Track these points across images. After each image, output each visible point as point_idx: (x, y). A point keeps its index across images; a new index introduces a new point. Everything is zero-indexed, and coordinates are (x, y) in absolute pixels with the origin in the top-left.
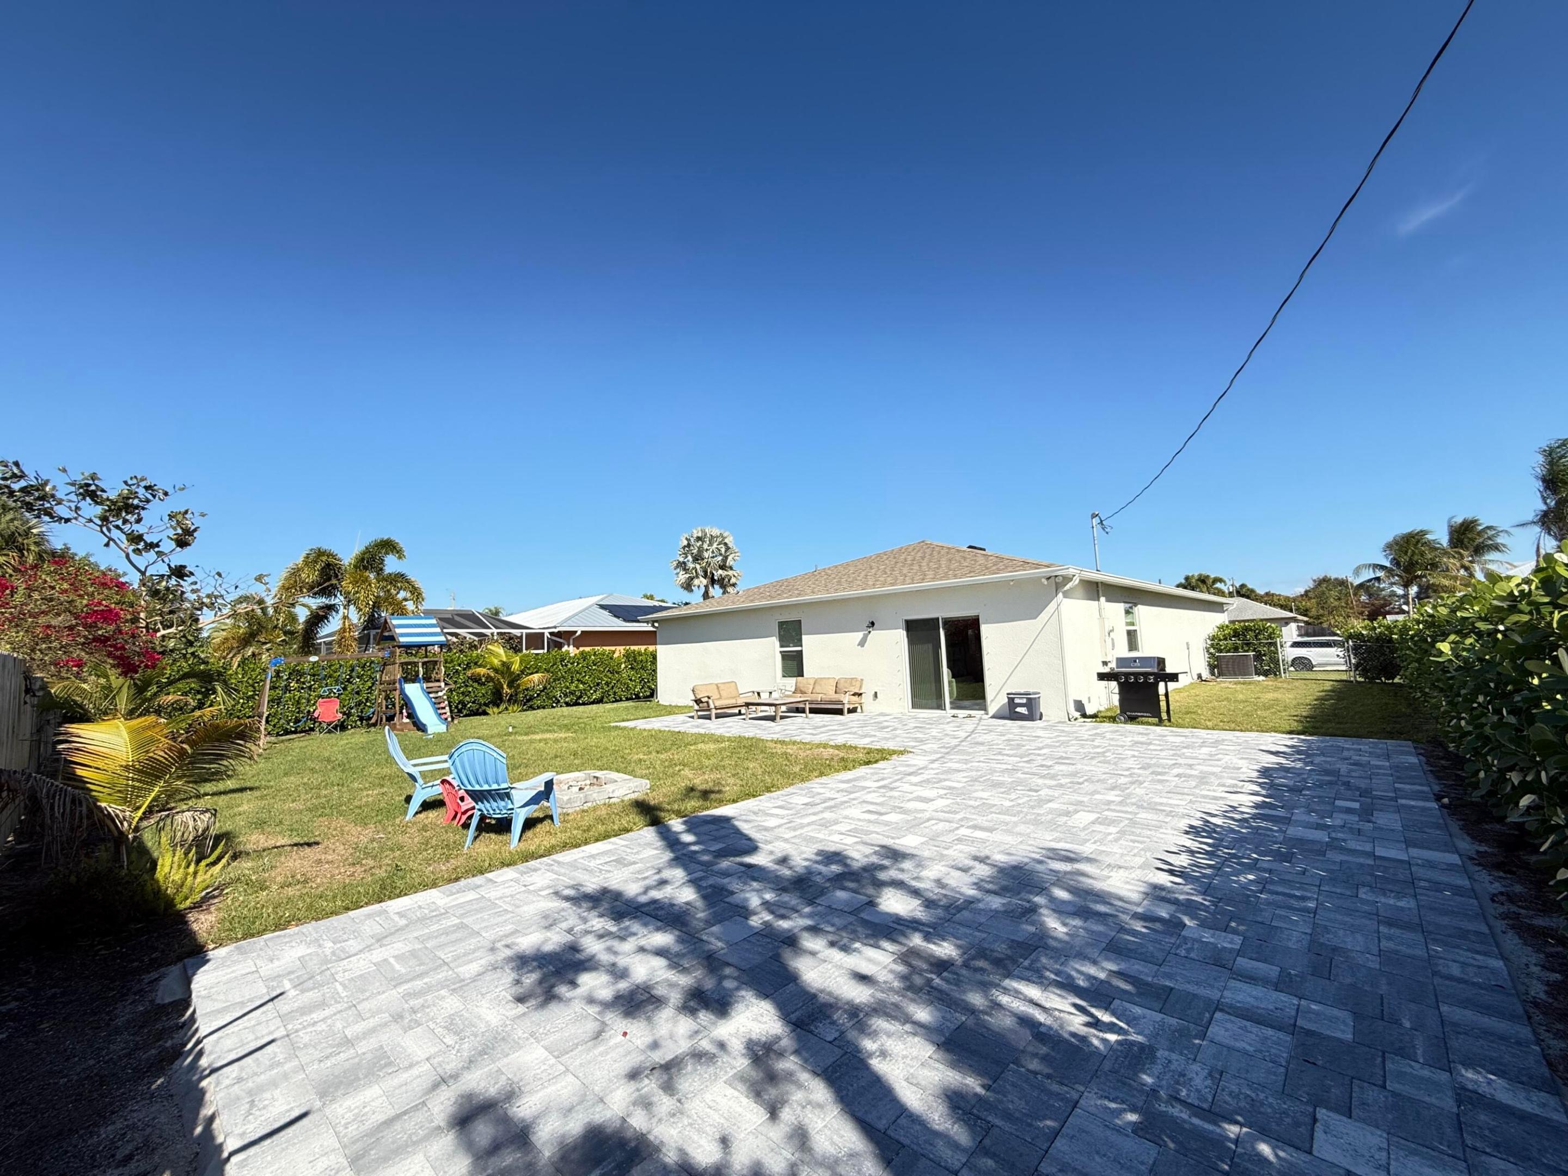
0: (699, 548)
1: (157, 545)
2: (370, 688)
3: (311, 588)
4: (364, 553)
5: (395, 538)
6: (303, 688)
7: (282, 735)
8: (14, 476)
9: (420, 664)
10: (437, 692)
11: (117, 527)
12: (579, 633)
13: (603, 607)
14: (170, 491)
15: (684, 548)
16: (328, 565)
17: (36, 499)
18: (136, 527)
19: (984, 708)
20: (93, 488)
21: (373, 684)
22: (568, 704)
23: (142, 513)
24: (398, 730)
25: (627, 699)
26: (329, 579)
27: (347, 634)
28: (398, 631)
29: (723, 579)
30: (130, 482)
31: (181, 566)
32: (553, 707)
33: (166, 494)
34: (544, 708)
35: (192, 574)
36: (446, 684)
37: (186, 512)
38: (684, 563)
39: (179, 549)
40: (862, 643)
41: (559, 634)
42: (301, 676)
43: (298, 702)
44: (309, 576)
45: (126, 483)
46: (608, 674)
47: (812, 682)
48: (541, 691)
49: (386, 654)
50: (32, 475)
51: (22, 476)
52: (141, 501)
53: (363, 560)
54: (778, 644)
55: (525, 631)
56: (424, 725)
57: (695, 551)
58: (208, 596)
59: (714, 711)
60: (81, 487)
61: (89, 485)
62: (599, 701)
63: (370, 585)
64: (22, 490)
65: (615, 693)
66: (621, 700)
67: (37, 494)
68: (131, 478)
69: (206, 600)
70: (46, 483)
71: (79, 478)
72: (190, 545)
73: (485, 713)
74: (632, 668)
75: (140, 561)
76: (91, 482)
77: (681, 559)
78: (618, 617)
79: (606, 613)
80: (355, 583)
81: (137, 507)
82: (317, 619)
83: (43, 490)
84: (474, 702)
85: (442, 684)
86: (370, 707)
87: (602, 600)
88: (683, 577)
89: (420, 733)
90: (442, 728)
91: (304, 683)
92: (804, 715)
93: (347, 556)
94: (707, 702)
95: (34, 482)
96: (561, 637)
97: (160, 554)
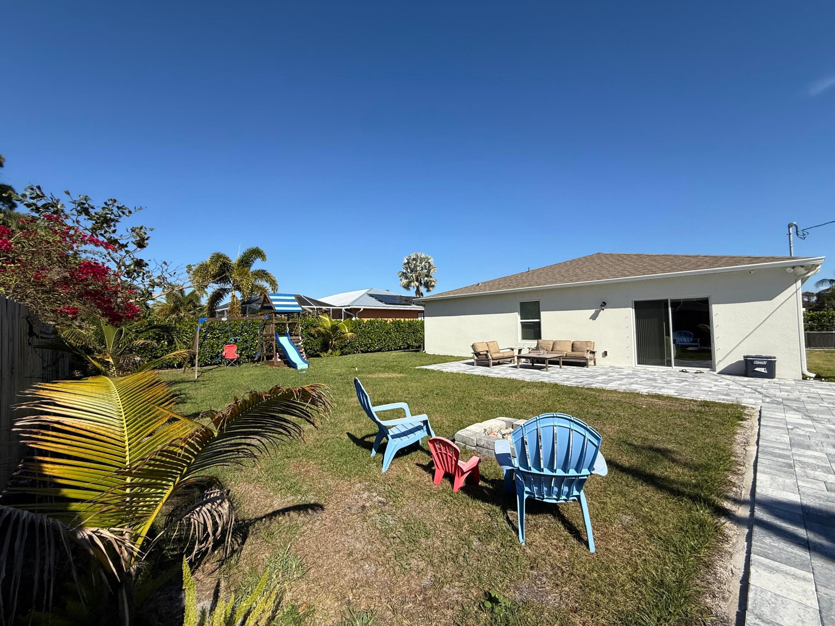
0: (415, 264)
1: (126, 246)
2: (253, 338)
3: (214, 277)
4: (243, 257)
5: (261, 248)
6: (214, 338)
7: (203, 366)
8: (38, 196)
9: (287, 325)
10: (298, 342)
11: (101, 235)
12: (362, 309)
13: (371, 295)
14: (133, 210)
15: (405, 264)
16: (224, 264)
17: (52, 213)
18: (112, 235)
19: (712, 367)
20: (86, 206)
21: (255, 336)
22: (363, 352)
23: (117, 224)
24: (276, 366)
25: (395, 350)
26: (224, 272)
27: (235, 306)
28: (274, 303)
29: (428, 283)
30: (108, 203)
31: (141, 260)
32: (355, 353)
33: (130, 212)
34: (350, 354)
35: (147, 264)
36: (302, 338)
37: (141, 228)
38: (405, 273)
39: (139, 249)
40: (594, 317)
41: (350, 310)
42: (214, 330)
43: (212, 346)
44: (214, 269)
45: (106, 203)
46: (385, 334)
47: (552, 344)
48: (348, 344)
49: (266, 317)
50: (48, 195)
51: (43, 196)
52: (116, 216)
53: (242, 261)
54: (519, 317)
55: (331, 308)
56: (295, 364)
57: (412, 267)
58: (159, 277)
59: (492, 361)
60: (79, 205)
61: (84, 204)
62: (380, 350)
63: (249, 276)
64: (44, 206)
65: (388, 346)
66: (391, 350)
67: (52, 210)
68: (109, 200)
69: (157, 281)
70: (58, 201)
71: (77, 199)
72: (145, 247)
73: (318, 356)
74: (397, 331)
75: (116, 256)
76: (84, 202)
77: (404, 271)
78: (382, 302)
79: (374, 299)
80: (240, 275)
81: (113, 220)
82: (217, 296)
83: (57, 207)
84: (311, 349)
85: (300, 338)
86: (253, 350)
87: (368, 291)
88: (405, 281)
89: (292, 369)
90: (305, 366)
91: (215, 335)
92: (558, 366)
93: (234, 258)
94: (486, 355)
95: (50, 201)
96: (351, 312)
97: (127, 252)
